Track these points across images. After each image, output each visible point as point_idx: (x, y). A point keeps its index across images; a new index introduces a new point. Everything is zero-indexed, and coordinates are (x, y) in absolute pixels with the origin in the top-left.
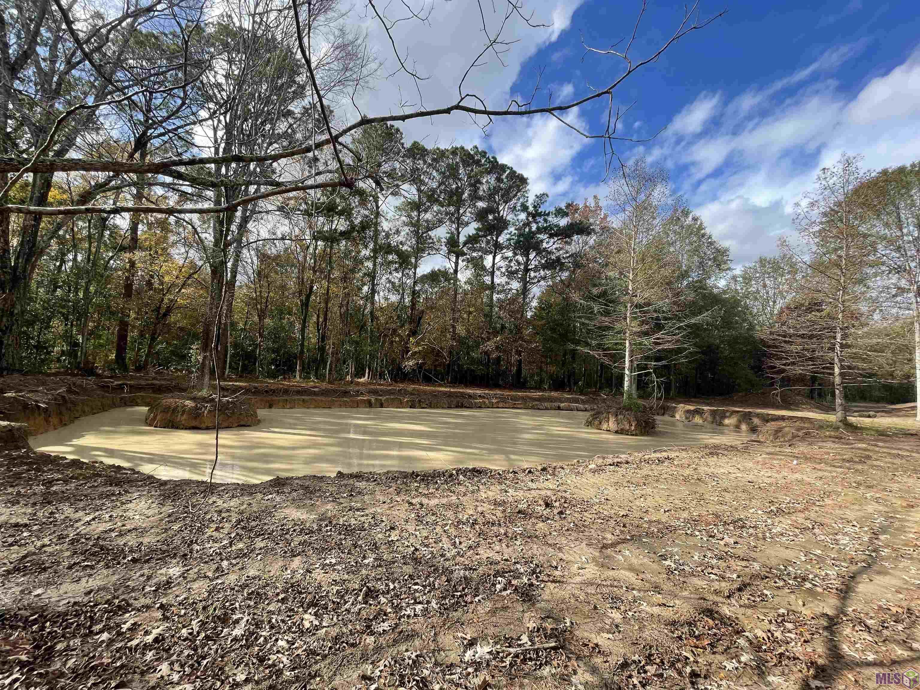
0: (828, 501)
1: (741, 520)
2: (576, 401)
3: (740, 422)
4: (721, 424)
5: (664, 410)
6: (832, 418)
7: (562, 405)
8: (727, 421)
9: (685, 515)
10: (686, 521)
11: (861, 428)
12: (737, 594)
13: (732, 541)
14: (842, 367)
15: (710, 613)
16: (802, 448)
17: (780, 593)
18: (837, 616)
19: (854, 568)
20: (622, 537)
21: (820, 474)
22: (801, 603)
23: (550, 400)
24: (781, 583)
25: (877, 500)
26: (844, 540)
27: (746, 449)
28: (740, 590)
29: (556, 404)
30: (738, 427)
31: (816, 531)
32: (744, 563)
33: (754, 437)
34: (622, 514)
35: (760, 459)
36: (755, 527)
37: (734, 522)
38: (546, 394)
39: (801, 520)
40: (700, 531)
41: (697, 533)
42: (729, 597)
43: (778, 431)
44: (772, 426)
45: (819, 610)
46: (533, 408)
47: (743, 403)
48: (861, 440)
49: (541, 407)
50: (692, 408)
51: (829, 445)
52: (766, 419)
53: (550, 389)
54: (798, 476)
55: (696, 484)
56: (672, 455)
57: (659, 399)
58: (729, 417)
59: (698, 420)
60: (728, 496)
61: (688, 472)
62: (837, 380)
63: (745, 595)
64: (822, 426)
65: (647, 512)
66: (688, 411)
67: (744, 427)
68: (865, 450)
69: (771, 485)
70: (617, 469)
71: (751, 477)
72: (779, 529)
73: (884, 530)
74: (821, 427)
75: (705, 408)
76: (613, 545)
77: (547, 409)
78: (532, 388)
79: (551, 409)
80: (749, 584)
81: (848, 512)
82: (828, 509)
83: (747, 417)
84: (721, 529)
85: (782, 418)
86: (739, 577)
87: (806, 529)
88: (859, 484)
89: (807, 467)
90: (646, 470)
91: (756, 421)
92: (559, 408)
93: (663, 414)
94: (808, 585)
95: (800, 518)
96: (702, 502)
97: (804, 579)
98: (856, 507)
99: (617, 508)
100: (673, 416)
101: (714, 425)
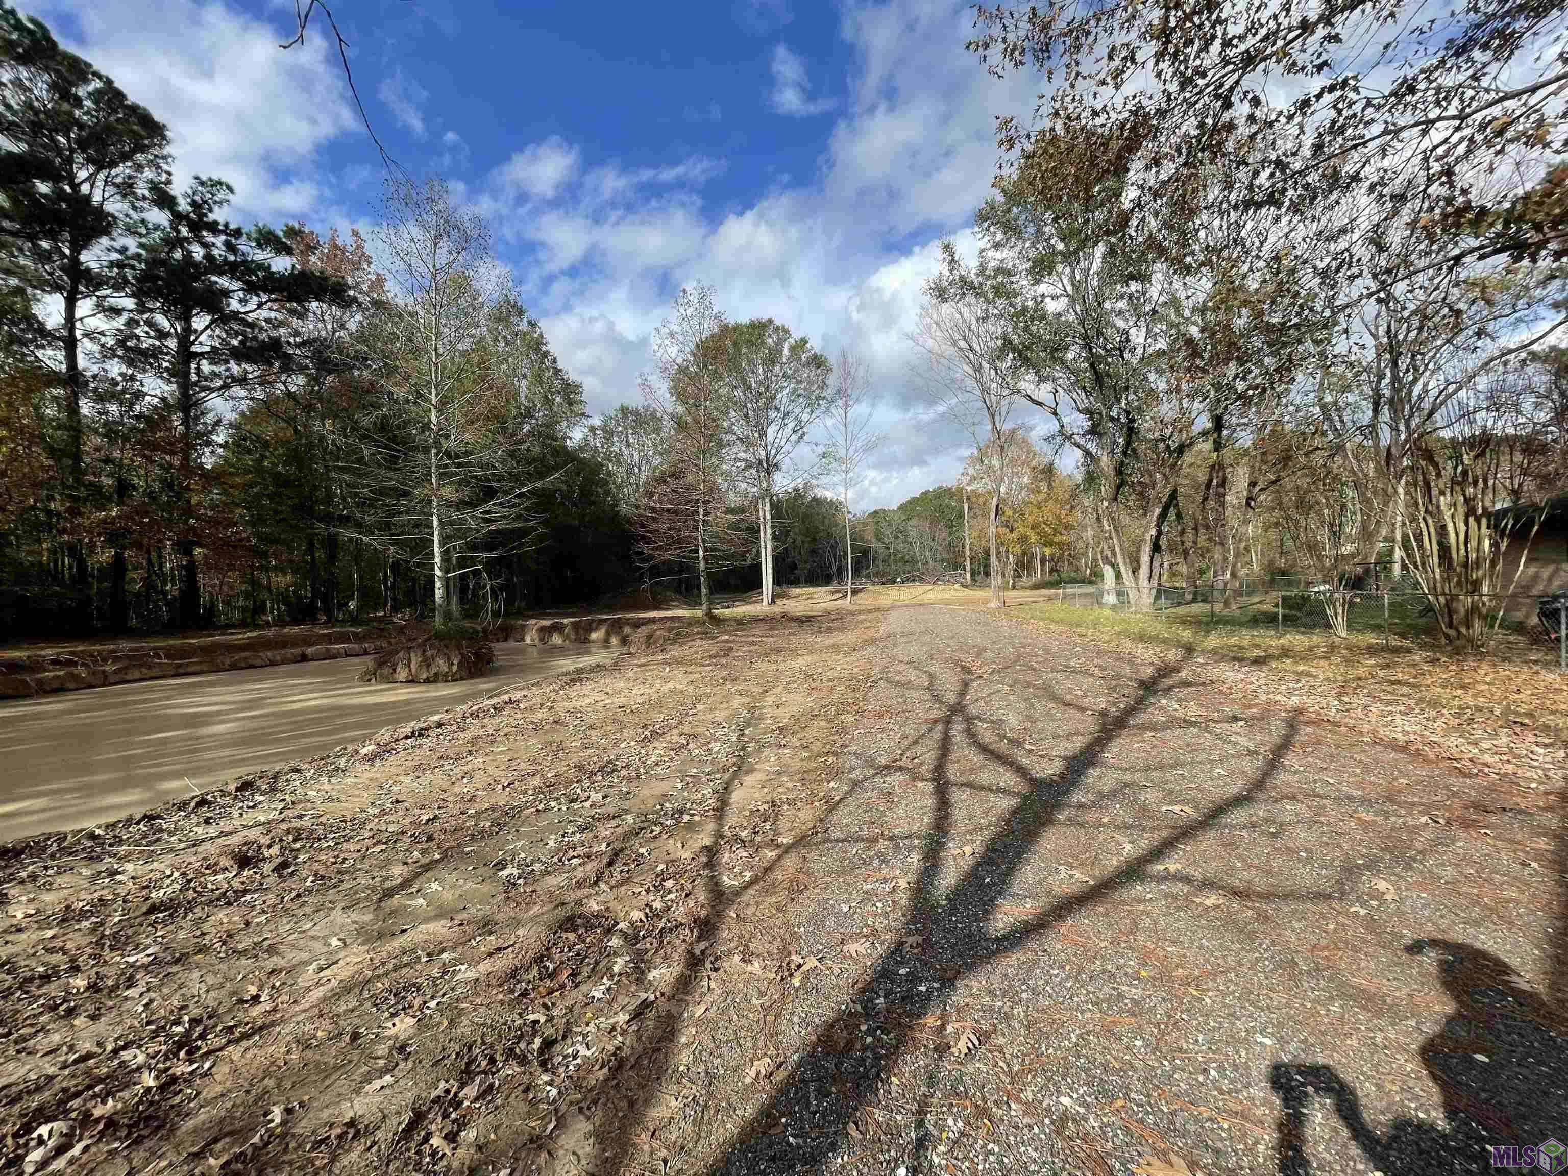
0: (700, 707)
1: (610, 762)
2: (343, 638)
3: (608, 634)
4: (586, 641)
5: (506, 632)
6: (699, 613)
7: (310, 651)
8: (594, 636)
9: (536, 781)
10: (537, 791)
11: (724, 620)
12: (607, 873)
13: (600, 796)
14: (705, 550)
15: (569, 923)
16: (675, 652)
17: (657, 843)
18: (716, 843)
19: (727, 776)
20: (425, 861)
21: (691, 677)
22: (679, 845)
23: (282, 643)
24: (657, 829)
25: (740, 693)
26: (716, 747)
27: (616, 666)
28: (610, 864)
29: (297, 651)
30: (607, 640)
31: (691, 746)
32: (614, 823)
33: (625, 650)
34: (425, 818)
35: (631, 674)
36: (628, 766)
37: (602, 769)
38: (270, 633)
39: (675, 738)
40: (557, 799)
41: (553, 804)
42: (596, 883)
43: (649, 637)
44: (644, 631)
45: (697, 846)
46: (234, 667)
47: (612, 609)
48: (724, 632)
49: (259, 662)
50: (547, 623)
51: (698, 642)
52: (637, 625)
53: (281, 622)
54: (671, 685)
55: (553, 730)
56: (518, 695)
57: (496, 614)
58: (596, 630)
59: (557, 639)
60: (594, 735)
61: (540, 716)
62: (702, 565)
63: (618, 867)
64: (691, 622)
65: (473, 799)
66: (542, 629)
67: (614, 640)
68: (727, 641)
69: (643, 704)
70: (420, 741)
71: (622, 701)
72: (654, 758)
73: (748, 724)
74: (690, 625)
75: (565, 621)
76: (406, 884)
77: (273, 664)
78: (233, 626)
79: (284, 662)
80: (622, 850)
81: (717, 713)
82: (700, 717)
83: (616, 627)
84: (586, 783)
85: (653, 620)
86: (608, 845)
87: (682, 747)
88: (725, 679)
89: (679, 672)
90: (474, 729)
91: (627, 630)
92: (304, 658)
93: (506, 640)
94: (686, 818)
95: (674, 737)
96: (560, 755)
97: (681, 812)
98: (724, 706)
99: (417, 811)
100: (523, 640)
101: (577, 645)
